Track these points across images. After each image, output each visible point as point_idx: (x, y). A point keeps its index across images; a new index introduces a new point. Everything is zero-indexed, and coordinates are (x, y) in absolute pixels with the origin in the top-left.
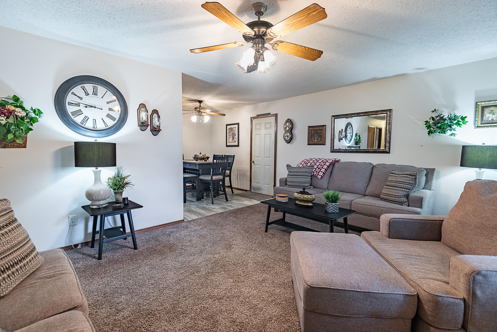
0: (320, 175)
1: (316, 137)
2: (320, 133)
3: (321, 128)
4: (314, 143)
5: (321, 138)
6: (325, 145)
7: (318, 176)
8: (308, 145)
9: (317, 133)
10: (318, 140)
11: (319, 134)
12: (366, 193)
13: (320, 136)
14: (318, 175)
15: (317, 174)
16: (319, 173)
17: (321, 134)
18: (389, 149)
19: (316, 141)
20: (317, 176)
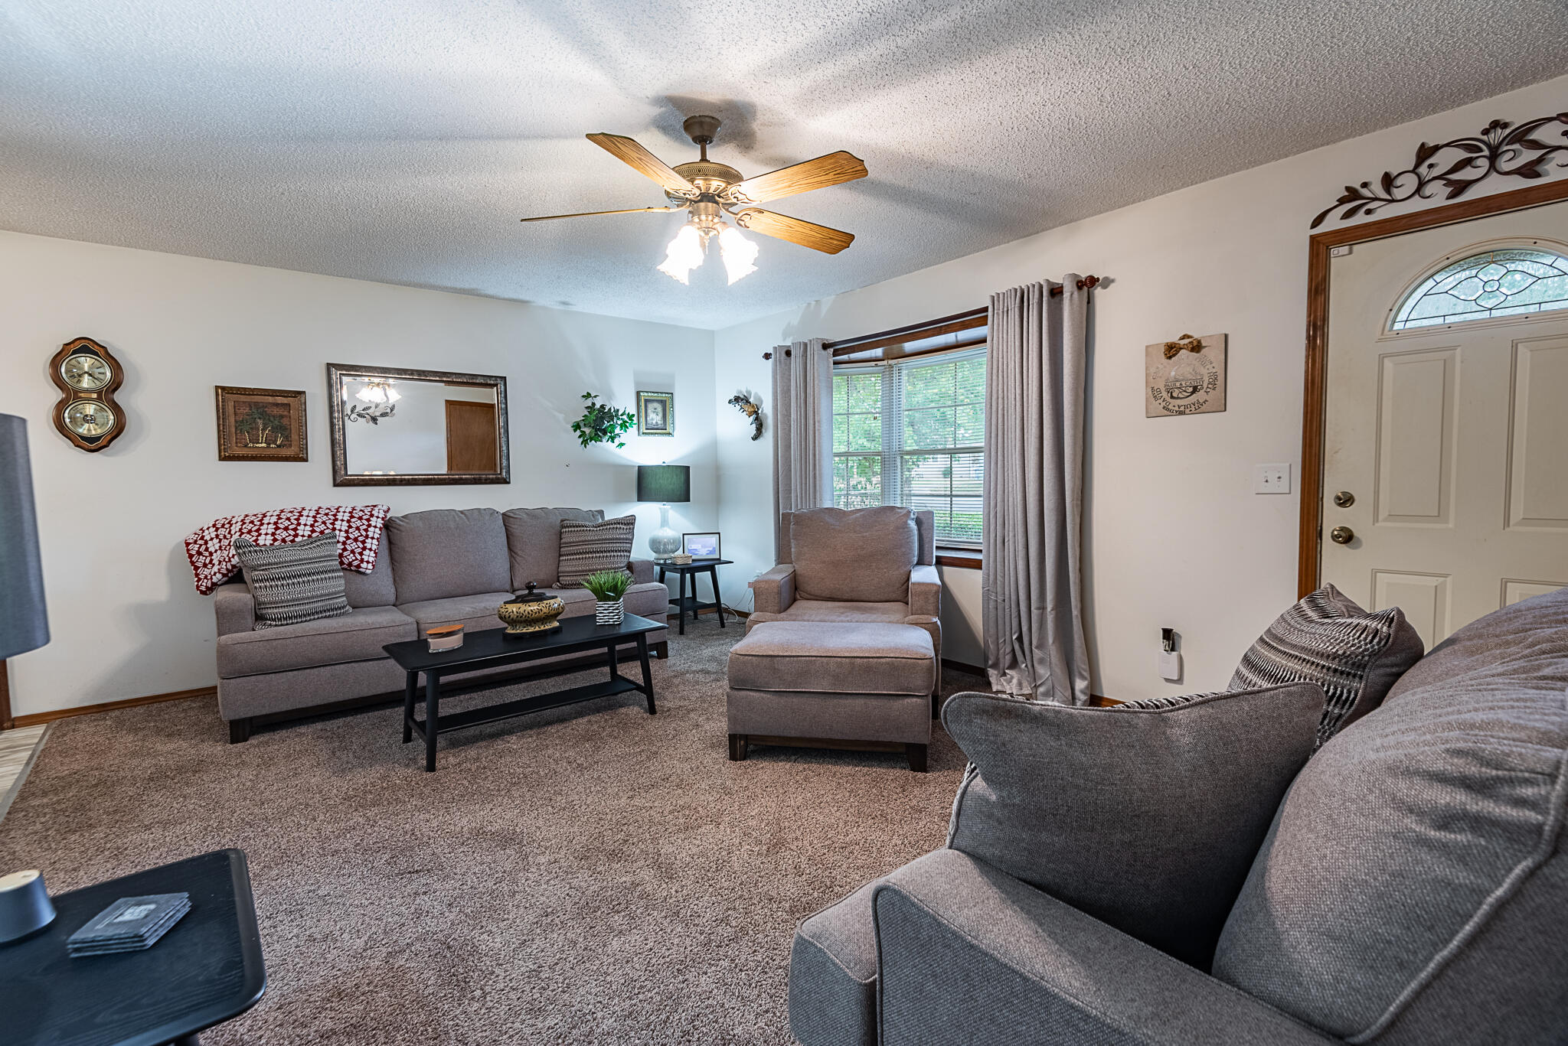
0: (368, 562)
1: (263, 430)
2: (282, 417)
3: (285, 401)
4: (250, 452)
5: (287, 438)
6: (306, 460)
7: (364, 565)
8: (221, 459)
9: (263, 415)
10: (275, 442)
11: (276, 422)
12: (516, 585)
13: (283, 429)
14: (362, 561)
15: (357, 559)
16: (361, 554)
17: (285, 421)
18: (508, 472)
19: (264, 445)
20: (358, 566)
